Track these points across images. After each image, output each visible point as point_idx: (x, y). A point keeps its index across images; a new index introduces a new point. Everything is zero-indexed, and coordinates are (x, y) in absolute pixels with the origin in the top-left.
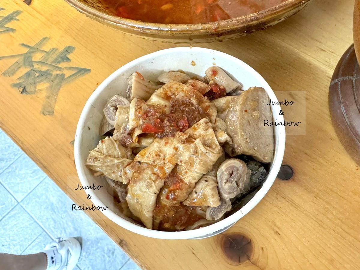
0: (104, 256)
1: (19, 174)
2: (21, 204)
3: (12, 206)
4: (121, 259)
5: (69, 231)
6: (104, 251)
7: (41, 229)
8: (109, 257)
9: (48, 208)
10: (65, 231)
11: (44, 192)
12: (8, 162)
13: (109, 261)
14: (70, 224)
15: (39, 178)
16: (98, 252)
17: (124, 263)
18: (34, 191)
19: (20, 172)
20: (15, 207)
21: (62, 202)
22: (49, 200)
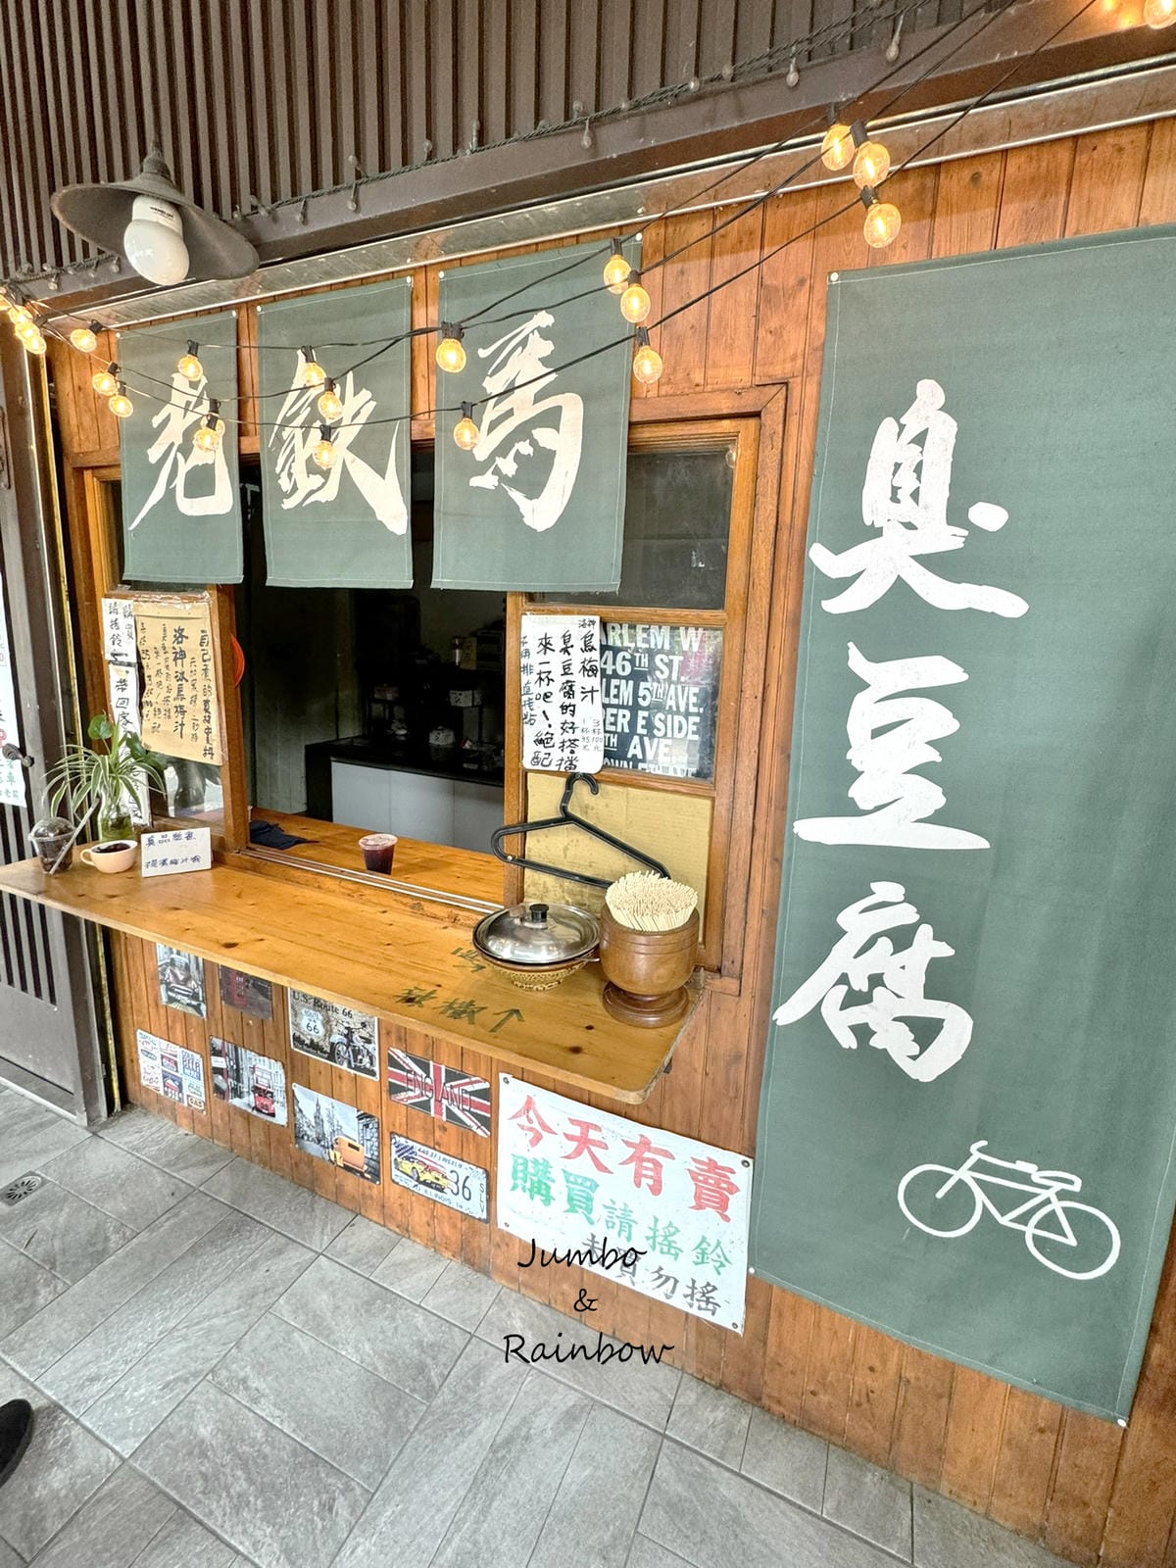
0: (312, 1521)
1: (132, 1398)
2: (131, 1461)
3: (108, 1471)
4: (348, 1517)
5: (238, 1489)
6: (311, 1511)
7: (172, 1506)
8: (322, 1519)
9: (192, 1453)
10: (228, 1492)
11: (184, 1422)
12: (110, 1381)
13: (324, 1527)
14: (239, 1473)
15: (178, 1394)
16: (299, 1517)
17: (353, 1523)
18: (162, 1426)
19: (136, 1394)
20: (115, 1472)
21: (223, 1432)
22: (196, 1436)
